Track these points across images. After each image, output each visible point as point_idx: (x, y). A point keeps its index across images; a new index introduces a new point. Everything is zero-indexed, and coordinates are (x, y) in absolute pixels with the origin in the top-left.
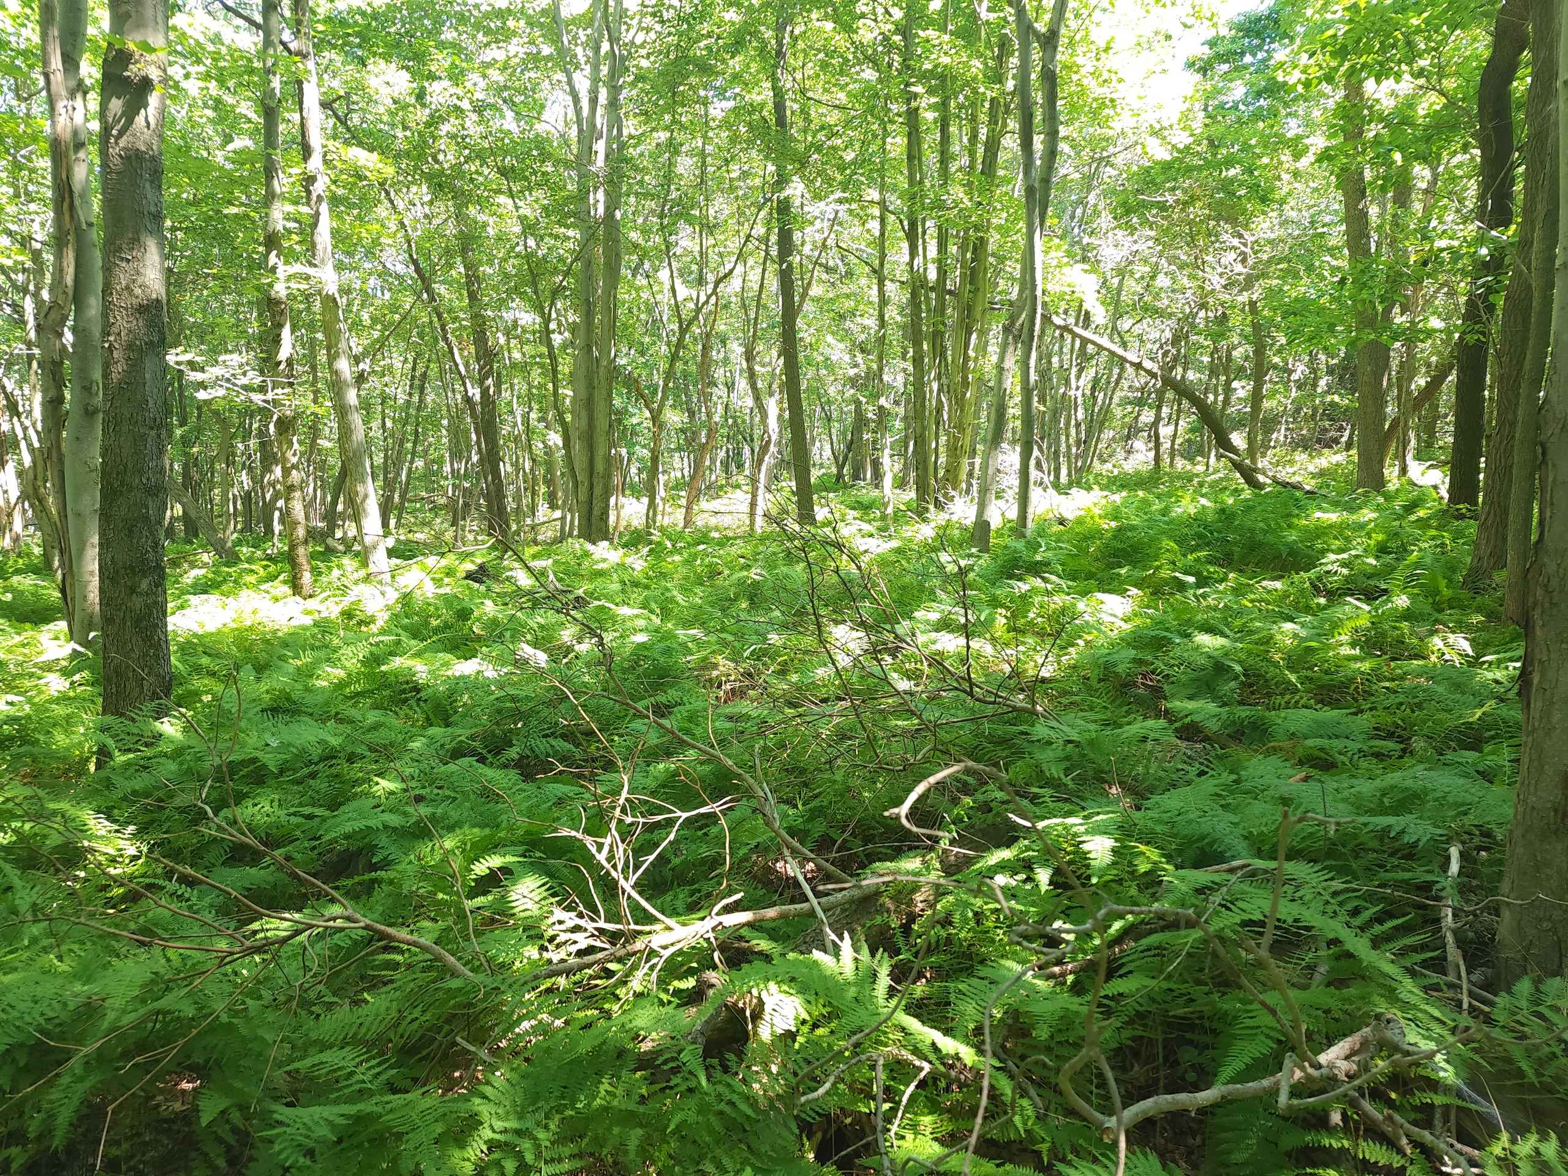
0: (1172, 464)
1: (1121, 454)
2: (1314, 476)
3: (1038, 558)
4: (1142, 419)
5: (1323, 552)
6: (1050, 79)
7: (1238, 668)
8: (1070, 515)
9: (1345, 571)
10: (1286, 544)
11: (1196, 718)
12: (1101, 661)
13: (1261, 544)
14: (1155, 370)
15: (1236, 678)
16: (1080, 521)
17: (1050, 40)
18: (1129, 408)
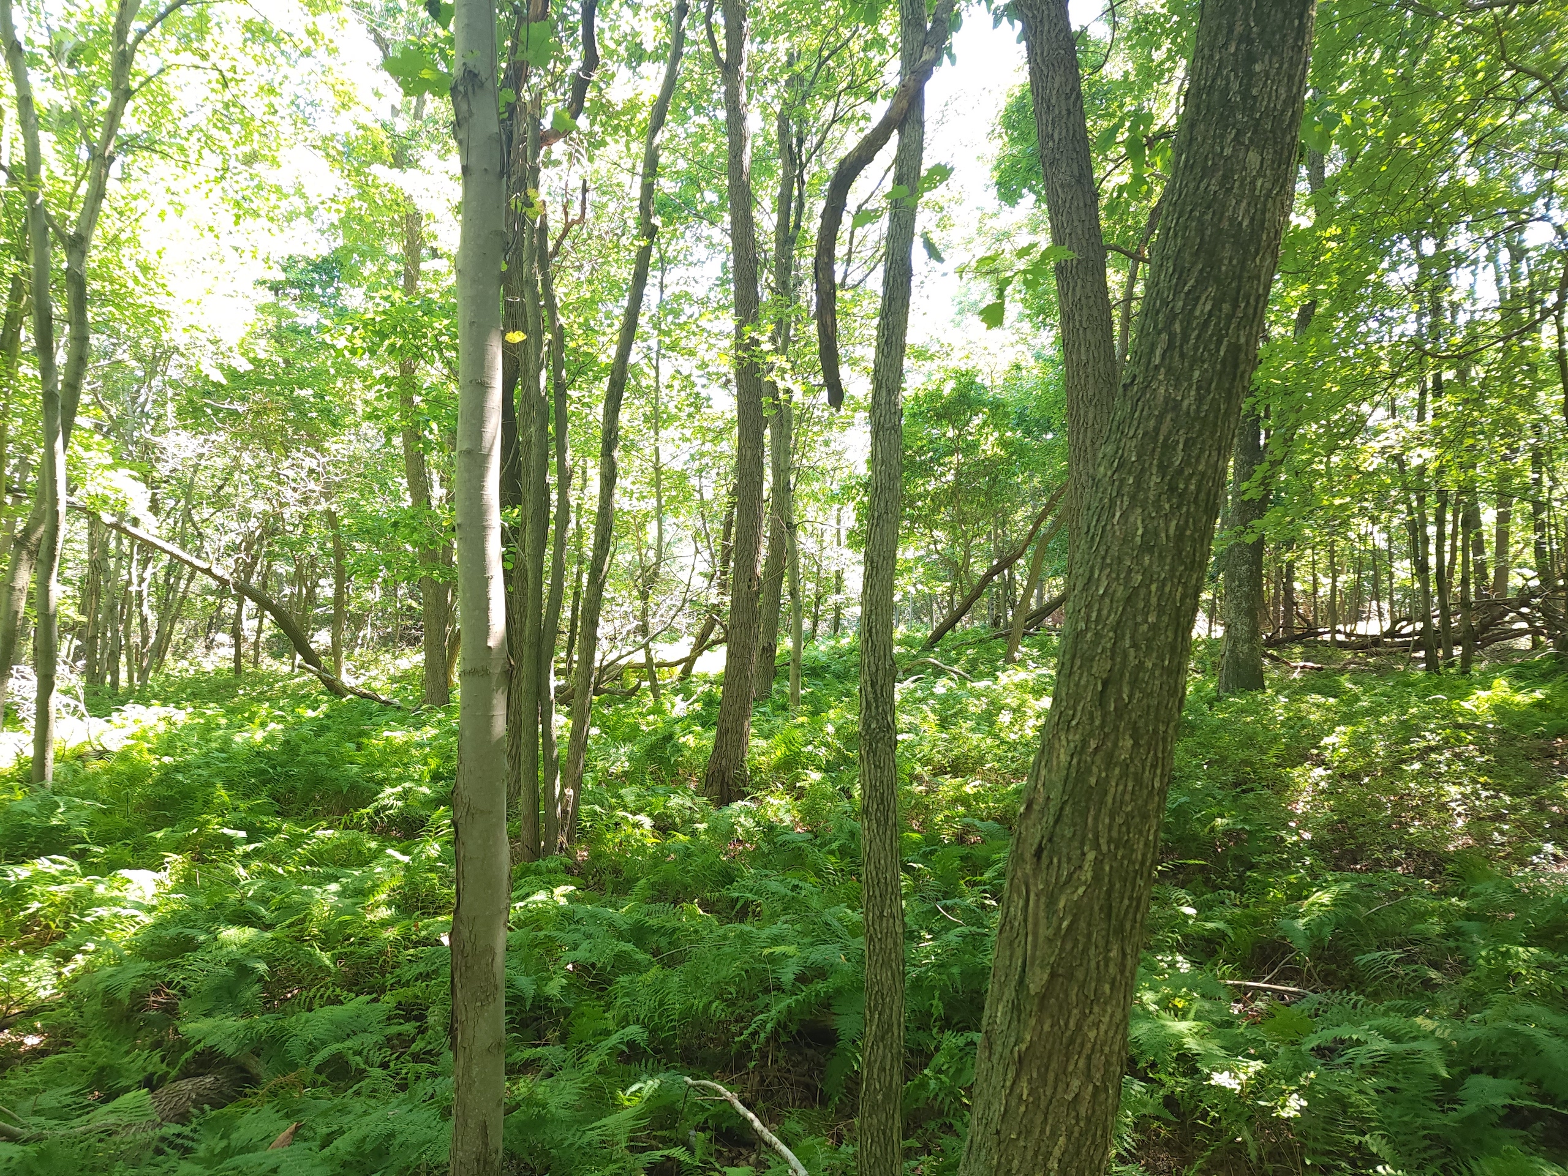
0: (256, 663)
1: (199, 647)
2: (393, 680)
3: (54, 822)
4: (225, 610)
5: (381, 783)
6: (76, 281)
7: (262, 967)
8: (115, 745)
9: (400, 804)
10: (347, 778)
11: (209, 1042)
12: (101, 986)
13: (322, 780)
14: (227, 577)
15: (261, 979)
16: (124, 757)
17: (78, 245)
18: (211, 599)
